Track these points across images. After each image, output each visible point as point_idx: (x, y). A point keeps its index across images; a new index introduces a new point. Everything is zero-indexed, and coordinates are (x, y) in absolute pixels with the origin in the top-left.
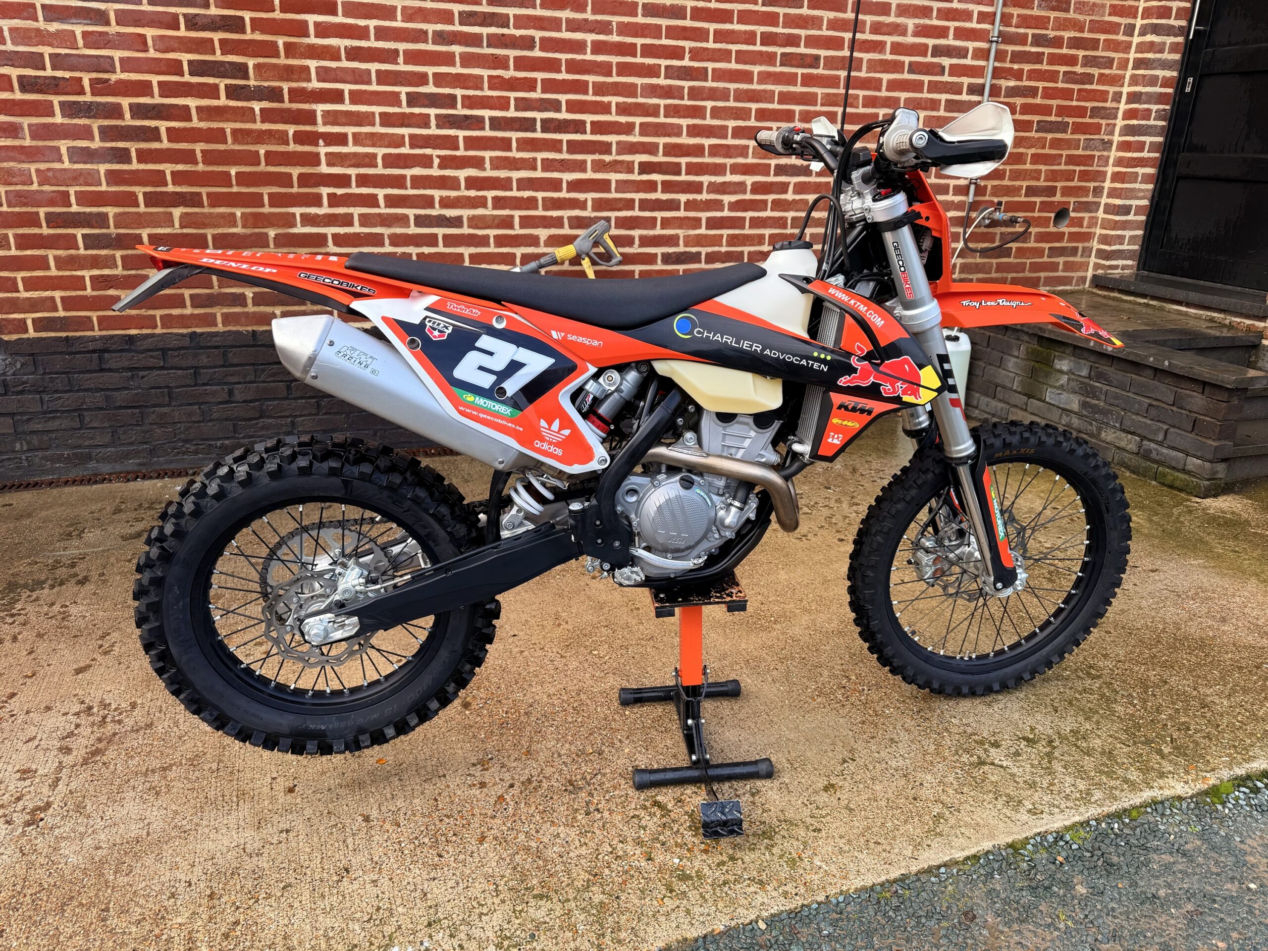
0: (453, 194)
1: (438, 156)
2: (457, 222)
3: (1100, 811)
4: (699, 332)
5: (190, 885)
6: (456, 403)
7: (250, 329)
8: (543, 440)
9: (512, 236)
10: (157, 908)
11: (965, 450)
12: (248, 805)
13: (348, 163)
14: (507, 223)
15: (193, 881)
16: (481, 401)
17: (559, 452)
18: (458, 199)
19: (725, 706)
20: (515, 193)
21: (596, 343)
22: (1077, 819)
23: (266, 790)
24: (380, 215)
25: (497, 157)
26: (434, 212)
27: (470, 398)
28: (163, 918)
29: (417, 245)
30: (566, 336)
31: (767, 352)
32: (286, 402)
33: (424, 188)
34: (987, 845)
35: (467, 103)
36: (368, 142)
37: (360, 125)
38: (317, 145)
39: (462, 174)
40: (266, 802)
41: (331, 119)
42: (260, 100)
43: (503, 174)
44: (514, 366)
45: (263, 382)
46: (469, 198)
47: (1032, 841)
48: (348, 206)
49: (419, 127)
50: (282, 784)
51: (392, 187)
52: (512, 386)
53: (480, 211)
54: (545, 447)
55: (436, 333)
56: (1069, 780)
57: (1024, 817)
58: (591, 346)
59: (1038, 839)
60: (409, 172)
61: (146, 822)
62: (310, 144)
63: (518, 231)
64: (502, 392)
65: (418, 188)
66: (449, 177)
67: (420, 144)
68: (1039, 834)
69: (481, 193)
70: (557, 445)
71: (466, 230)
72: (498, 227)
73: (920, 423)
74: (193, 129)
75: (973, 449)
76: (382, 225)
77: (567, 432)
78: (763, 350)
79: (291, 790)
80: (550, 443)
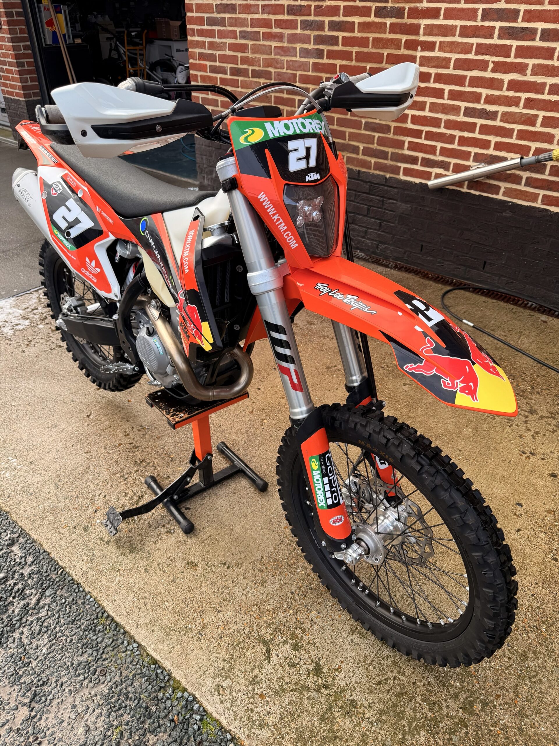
0: (496, 93)
1: (493, 62)
2: (493, 116)
3: (242, 737)
6: (52, 233)
7: (358, 169)
8: (87, 269)
9: (532, 132)
13: (432, 64)
14: (531, 120)
16: (60, 236)
17: (95, 280)
18: (499, 97)
20: (545, 97)
21: (111, 221)
22: (224, 722)
24: (443, 104)
25: (539, 65)
26: (479, 106)
27: (56, 232)
29: (461, 130)
30: (101, 211)
33: (477, 87)
35: (527, 17)
36: (448, 49)
37: (446, 36)
38: (416, 50)
39: (507, 77)
41: (428, 31)
42: (391, 17)
43: (539, 79)
44: (77, 221)
46: (507, 97)
47: (186, 695)
48: (425, 96)
49: (486, 37)
51: (456, 85)
52: (75, 232)
53: (513, 109)
54: (88, 274)
55: (54, 192)
56: (275, 708)
57: (210, 683)
58: (109, 222)
59: (191, 698)
60: (469, 74)
62: (412, 50)
63: (538, 128)
64: (69, 234)
65: (473, 87)
66: (497, 79)
67: (483, 51)
68: (194, 696)
69: (517, 94)
70: (94, 275)
71: (498, 123)
72: (523, 123)
74: (354, 37)
76: (442, 113)
77: (99, 270)
80: (90, 273)
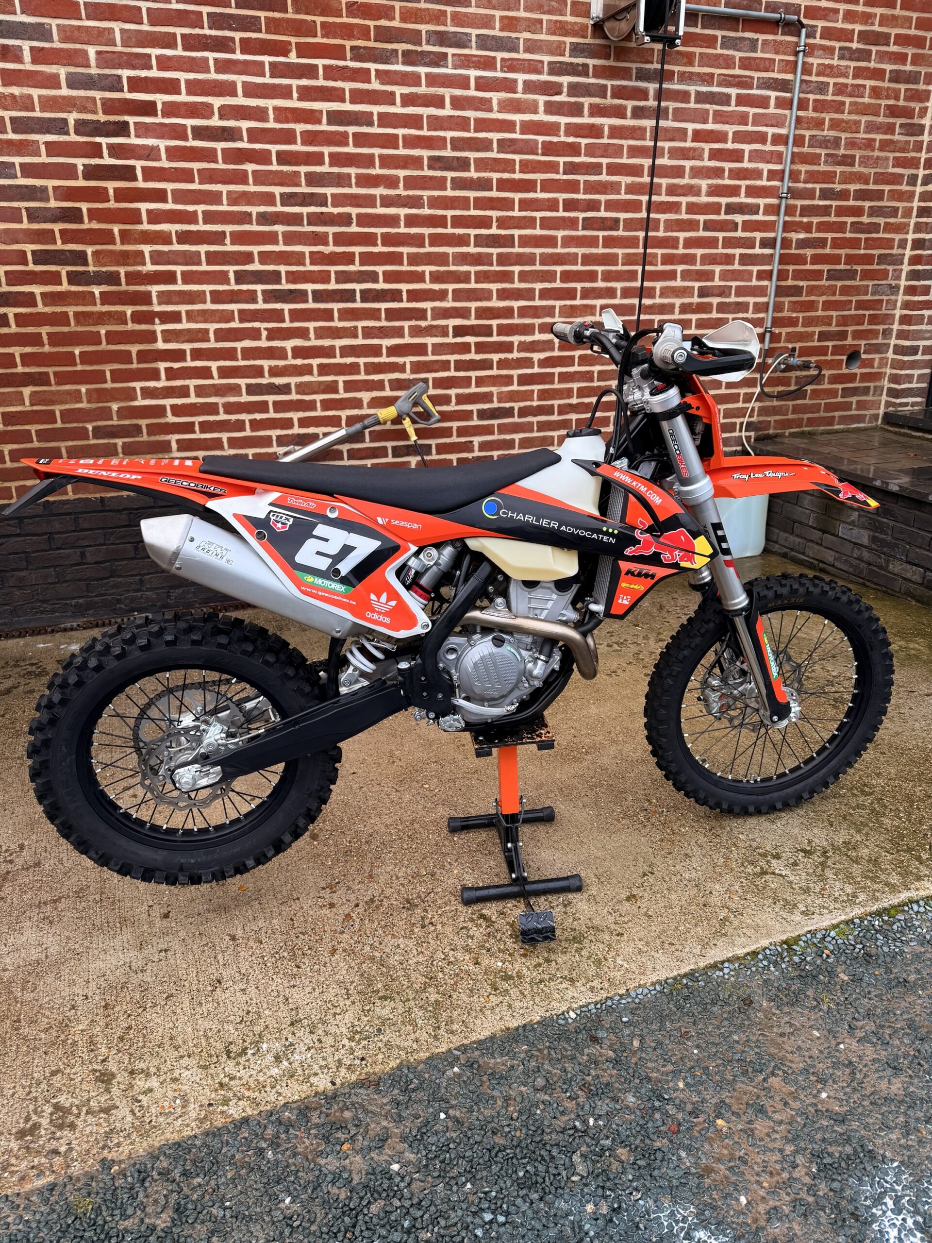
0: (281, 363)
1: (266, 329)
2: (285, 389)
3: (863, 910)
4: (504, 513)
5: (87, 998)
6: (298, 583)
7: (98, 495)
8: (373, 610)
9: (337, 400)
10: (61, 1018)
11: (740, 603)
12: (130, 930)
13: (183, 338)
14: (332, 388)
15: (90, 994)
16: (319, 581)
17: (387, 620)
18: (285, 367)
19: (541, 830)
20: (338, 360)
21: (416, 526)
22: (843, 918)
23: (144, 916)
24: (214, 385)
25: (321, 328)
26: (264, 381)
27: (310, 579)
28: (67, 1025)
29: (249, 412)
30: (389, 522)
31: (563, 528)
32: (134, 562)
33: (254, 359)
34: (765, 943)
35: (291, 278)
36: (200, 318)
37: (193, 303)
38: (153, 323)
39: (289, 345)
40: (145, 927)
41: (165, 299)
42: (100, 284)
43: (326, 343)
44: (347, 550)
45: (113, 544)
46: (295, 366)
47: (804, 938)
48: (184, 379)
49: (247, 302)
50: (157, 911)
51: (225, 359)
52: (345, 568)
53: (307, 378)
54: (376, 617)
55: (279, 525)
56: (838, 885)
57: (797, 917)
58: (411, 529)
59: (809, 936)
60: (239, 345)
61: (44, 947)
62: (147, 323)
63: (342, 395)
64: (337, 572)
65: (248, 359)
66: (277, 348)
67: (249, 318)
68: (810, 932)
69: (306, 362)
70: (386, 614)
71: (294, 396)
72: (324, 392)
73: (703, 578)
74: (39, 314)
75: (747, 602)
76: (216, 395)
77: (393, 603)
78: (559, 527)
79: (166, 916)
80: (379, 613)
